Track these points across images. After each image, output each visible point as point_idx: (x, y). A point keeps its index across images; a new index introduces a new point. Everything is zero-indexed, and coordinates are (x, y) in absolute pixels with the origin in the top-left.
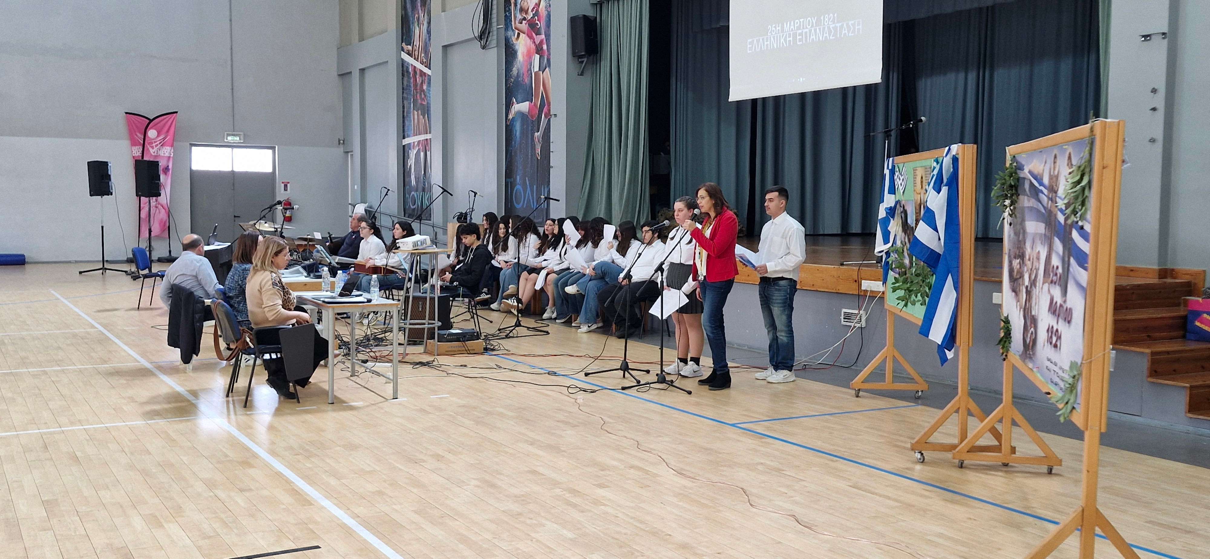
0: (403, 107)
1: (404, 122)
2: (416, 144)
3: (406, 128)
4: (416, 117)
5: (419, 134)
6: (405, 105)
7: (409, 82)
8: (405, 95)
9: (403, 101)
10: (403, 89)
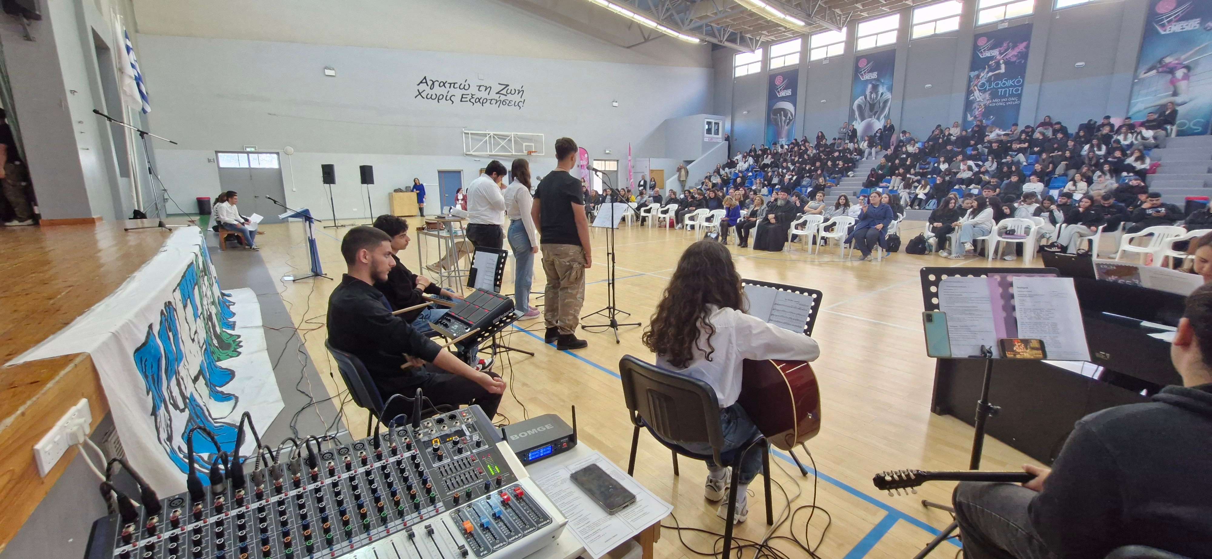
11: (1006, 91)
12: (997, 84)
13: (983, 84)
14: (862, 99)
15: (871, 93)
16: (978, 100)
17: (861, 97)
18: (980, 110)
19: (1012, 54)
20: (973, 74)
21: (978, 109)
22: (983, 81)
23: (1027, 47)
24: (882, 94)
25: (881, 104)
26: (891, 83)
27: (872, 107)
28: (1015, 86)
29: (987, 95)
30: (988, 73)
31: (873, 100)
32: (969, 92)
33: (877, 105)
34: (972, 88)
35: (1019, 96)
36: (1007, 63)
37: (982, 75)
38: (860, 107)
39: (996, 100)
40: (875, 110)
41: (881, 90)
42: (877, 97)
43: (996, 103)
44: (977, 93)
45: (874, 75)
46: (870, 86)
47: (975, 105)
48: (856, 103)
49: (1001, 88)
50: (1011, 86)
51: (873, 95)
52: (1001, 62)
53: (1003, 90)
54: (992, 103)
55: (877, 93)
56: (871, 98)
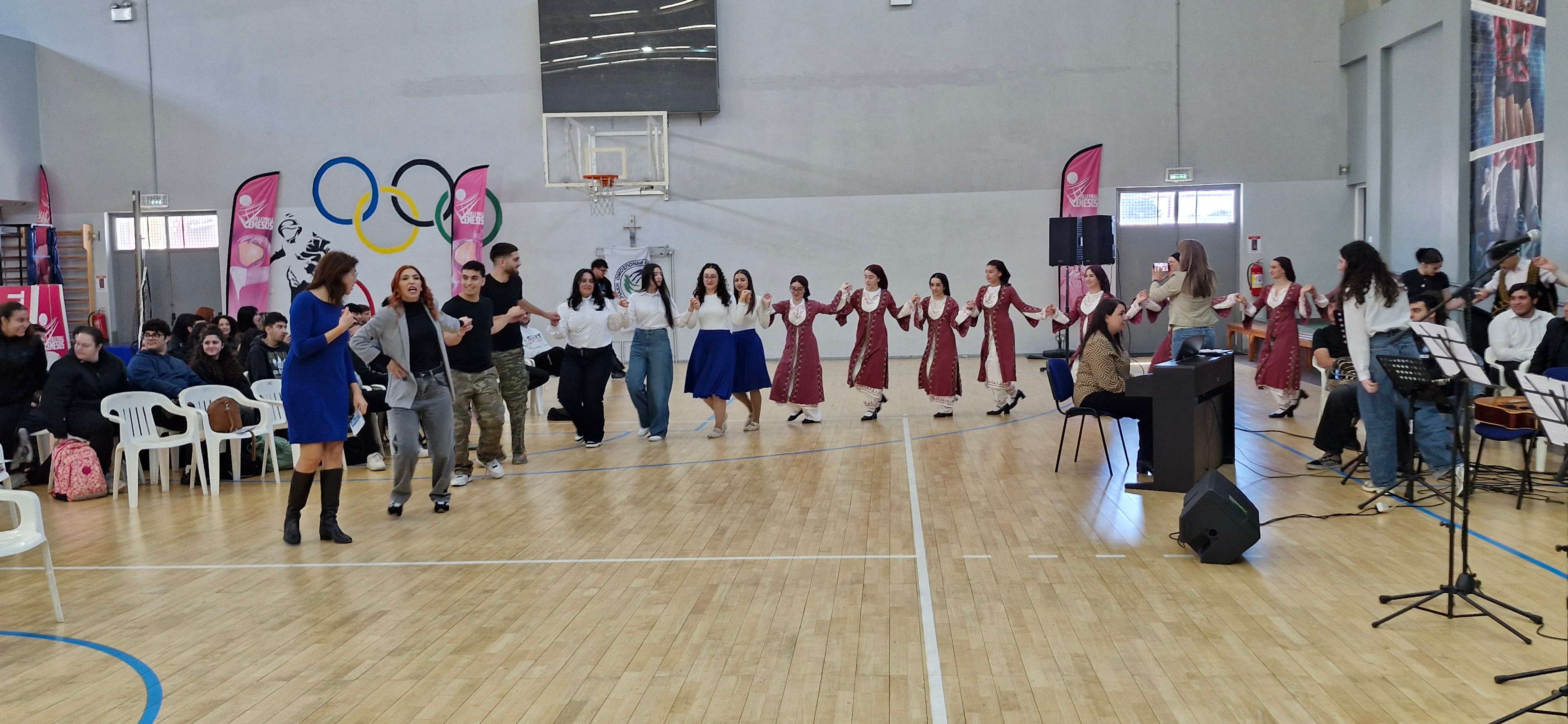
0: (1473, 95)
1: (1473, 121)
2: (1502, 155)
3: (1478, 132)
4: (1502, 107)
5: (1510, 138)
6: (1478, 91)
7: (1487, 48)
8: (1478, 74)
9: (1472, 86)
10: (1473, 63)
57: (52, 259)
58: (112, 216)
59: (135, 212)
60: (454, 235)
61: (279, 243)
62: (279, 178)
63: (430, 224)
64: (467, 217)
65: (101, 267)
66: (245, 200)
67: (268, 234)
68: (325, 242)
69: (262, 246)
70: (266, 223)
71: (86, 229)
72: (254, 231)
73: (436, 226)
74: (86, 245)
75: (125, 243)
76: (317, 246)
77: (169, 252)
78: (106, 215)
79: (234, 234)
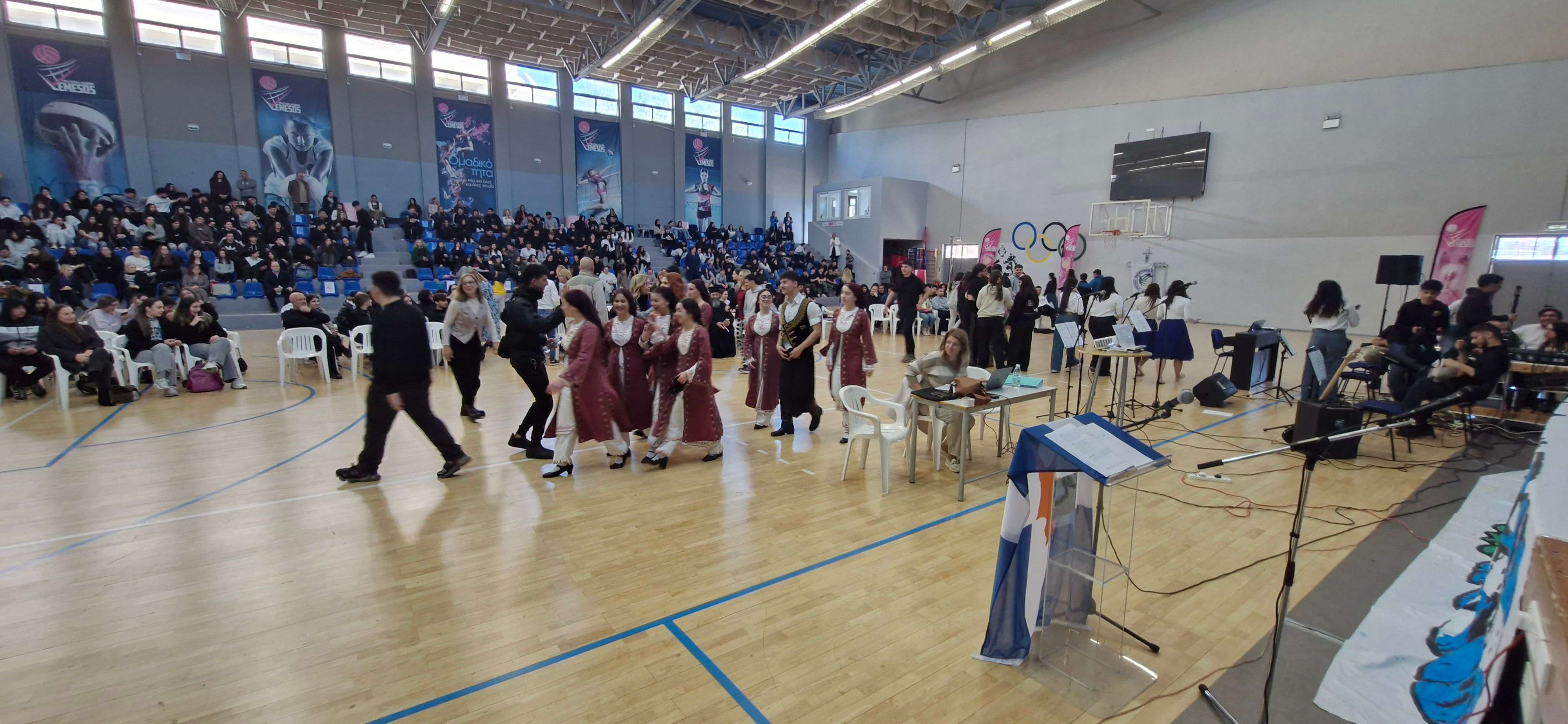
11: (478, 172)
12: (469, 162)
13: (454, 160)
14: (279, 141)
15: (295, 135)
16: (452, 176)
17: (276, 137)
18: (456, 188)
19: (477, 132)
20: (441, 144)
21: (454, 187)
22: (454, 155)
23: (491, 129)
24: (316, 141)
25: (318, 155)
26: (329, 128)
27: (302, 156)
28: (487, 169)
29: (460, 172)
30: (457, 146)
31: (301, 146)
32: (441, 166)
33: (310, 156)
34: (442, 160)
35: (493, 180)
36: (475, 141)
37: (451, 148)
38: (276, 152)
39: (471, 180)
40: (308, 162)
41: (313, 134)
42: (307, 144)
43: (472, 183)
44: (449, 167)
45: (296, 108)
46: (290, 124)
47: (450, 181)
48: (268, 145)
49: (473, 167)
50: (483, 168)
51: (299, 138)
52: (469, 138)
53: (476, 170)
54: (467, 182)
55: (306, 137)
56: (296, 141)
57: (924, 261)
58: (945, 245)
59: (952, 244)
60: (1062, 256)
61: (998, 257)
62: (1000, 232)
63: (1055, 250)
64: (1069, 248)
65: (940, 264)
66: (987, 240)
67: (994, 253)
68: (1014, 257)
69: (991, 258)
70: (994, 249)
71: (936, 250)
72: (989, 252)
73: (1057, 252)
74: (936, 256)
75: (948, 256)
76: (1011, 259)
77: (962, 259)
78: (943, 245)
79: (982, 253)
